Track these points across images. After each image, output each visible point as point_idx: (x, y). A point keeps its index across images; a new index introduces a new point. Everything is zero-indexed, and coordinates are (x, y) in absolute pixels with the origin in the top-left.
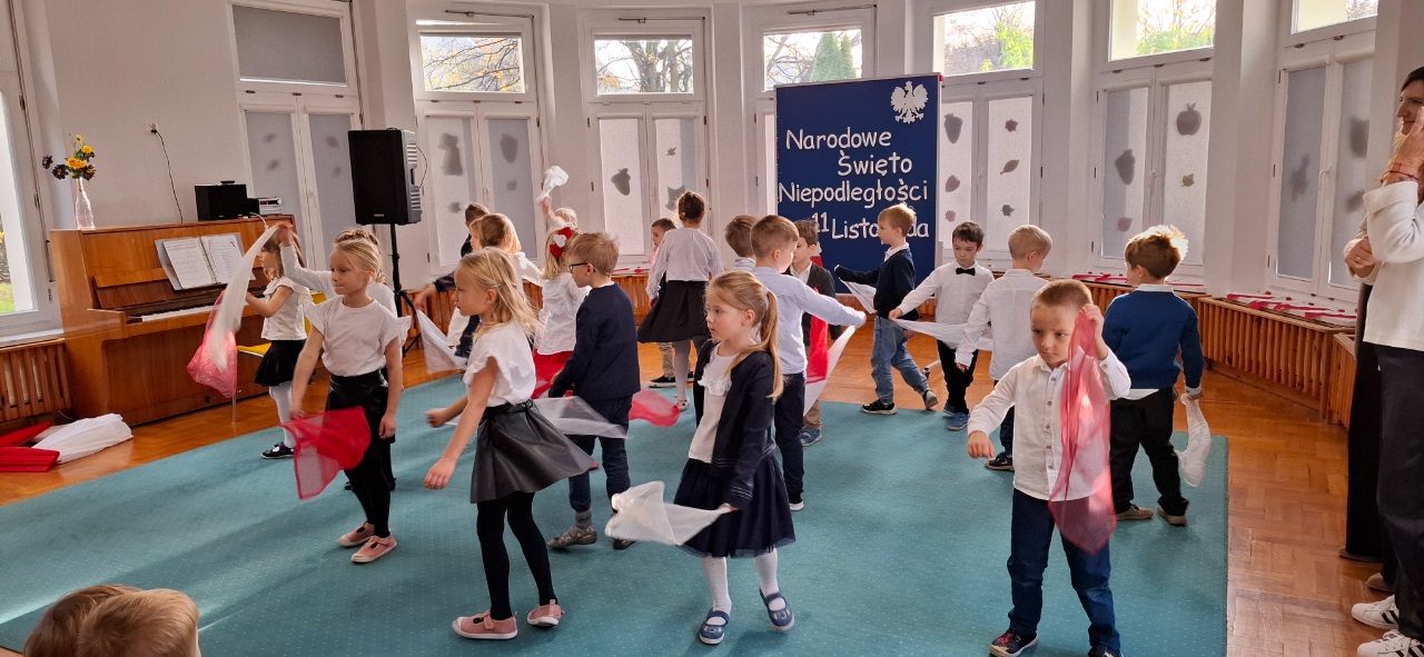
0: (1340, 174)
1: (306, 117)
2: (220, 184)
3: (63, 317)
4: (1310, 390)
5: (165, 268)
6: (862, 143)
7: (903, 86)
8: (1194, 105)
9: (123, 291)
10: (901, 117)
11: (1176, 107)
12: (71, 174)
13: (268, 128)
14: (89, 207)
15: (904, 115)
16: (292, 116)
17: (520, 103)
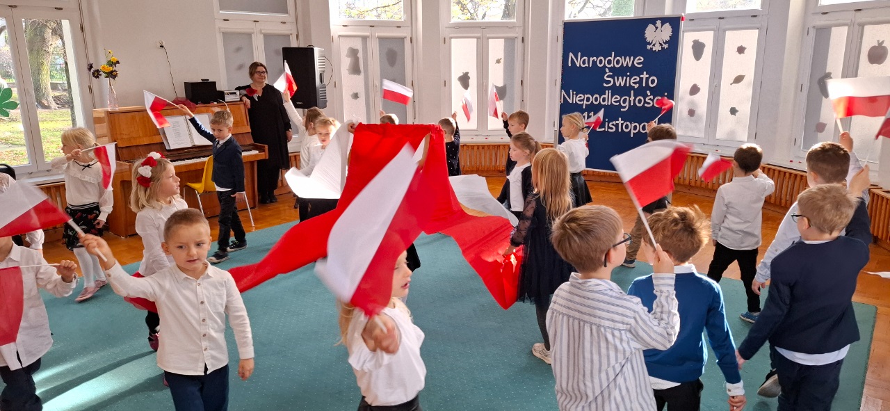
1: (262, 36)
2: (200, 81)
5: (161, 135)
6: (622, 64)
7: (654, 24)
8: (883, 42)
9: (134, 149)
10: (651, 46)
12: (104, 75)
13: (237, 43)
14: (115, 96)
15: (654, 45)
16: (253, 35)
17: (400, 27)
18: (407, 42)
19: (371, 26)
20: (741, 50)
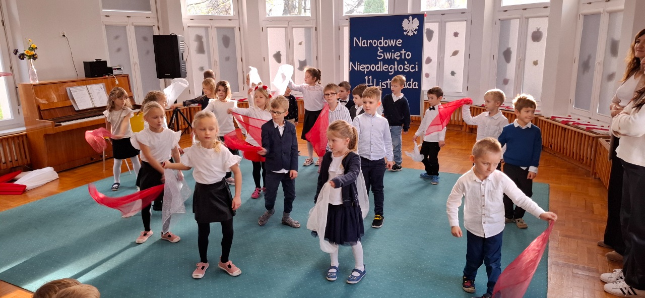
0: (605, 64)
1: (133, 27)
2: (95, 61)
3: (26, 122)
4: (586, 162)
5: (71, 100)
6: (389, 45)
7: (408, 18)
8: (540, 28)
9: (52, 111)
10: (406, 33)
11: (532, 28)
12: (27, 57)
13: (116, 33)
14: (35, 72)
15: (408, 32)
16: (127, 27)
17: (231, 20)
18: (237, 30)
19: (210, 20)
20: (456, 34)
